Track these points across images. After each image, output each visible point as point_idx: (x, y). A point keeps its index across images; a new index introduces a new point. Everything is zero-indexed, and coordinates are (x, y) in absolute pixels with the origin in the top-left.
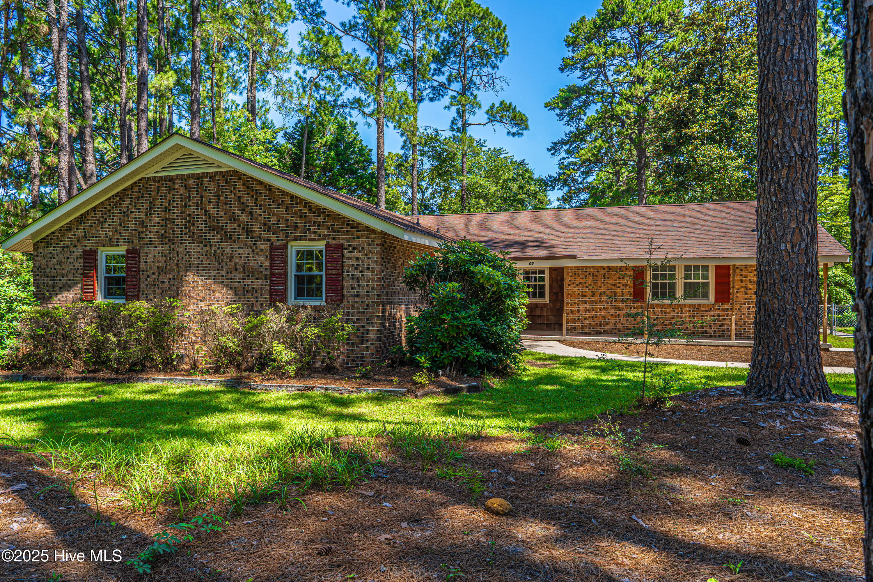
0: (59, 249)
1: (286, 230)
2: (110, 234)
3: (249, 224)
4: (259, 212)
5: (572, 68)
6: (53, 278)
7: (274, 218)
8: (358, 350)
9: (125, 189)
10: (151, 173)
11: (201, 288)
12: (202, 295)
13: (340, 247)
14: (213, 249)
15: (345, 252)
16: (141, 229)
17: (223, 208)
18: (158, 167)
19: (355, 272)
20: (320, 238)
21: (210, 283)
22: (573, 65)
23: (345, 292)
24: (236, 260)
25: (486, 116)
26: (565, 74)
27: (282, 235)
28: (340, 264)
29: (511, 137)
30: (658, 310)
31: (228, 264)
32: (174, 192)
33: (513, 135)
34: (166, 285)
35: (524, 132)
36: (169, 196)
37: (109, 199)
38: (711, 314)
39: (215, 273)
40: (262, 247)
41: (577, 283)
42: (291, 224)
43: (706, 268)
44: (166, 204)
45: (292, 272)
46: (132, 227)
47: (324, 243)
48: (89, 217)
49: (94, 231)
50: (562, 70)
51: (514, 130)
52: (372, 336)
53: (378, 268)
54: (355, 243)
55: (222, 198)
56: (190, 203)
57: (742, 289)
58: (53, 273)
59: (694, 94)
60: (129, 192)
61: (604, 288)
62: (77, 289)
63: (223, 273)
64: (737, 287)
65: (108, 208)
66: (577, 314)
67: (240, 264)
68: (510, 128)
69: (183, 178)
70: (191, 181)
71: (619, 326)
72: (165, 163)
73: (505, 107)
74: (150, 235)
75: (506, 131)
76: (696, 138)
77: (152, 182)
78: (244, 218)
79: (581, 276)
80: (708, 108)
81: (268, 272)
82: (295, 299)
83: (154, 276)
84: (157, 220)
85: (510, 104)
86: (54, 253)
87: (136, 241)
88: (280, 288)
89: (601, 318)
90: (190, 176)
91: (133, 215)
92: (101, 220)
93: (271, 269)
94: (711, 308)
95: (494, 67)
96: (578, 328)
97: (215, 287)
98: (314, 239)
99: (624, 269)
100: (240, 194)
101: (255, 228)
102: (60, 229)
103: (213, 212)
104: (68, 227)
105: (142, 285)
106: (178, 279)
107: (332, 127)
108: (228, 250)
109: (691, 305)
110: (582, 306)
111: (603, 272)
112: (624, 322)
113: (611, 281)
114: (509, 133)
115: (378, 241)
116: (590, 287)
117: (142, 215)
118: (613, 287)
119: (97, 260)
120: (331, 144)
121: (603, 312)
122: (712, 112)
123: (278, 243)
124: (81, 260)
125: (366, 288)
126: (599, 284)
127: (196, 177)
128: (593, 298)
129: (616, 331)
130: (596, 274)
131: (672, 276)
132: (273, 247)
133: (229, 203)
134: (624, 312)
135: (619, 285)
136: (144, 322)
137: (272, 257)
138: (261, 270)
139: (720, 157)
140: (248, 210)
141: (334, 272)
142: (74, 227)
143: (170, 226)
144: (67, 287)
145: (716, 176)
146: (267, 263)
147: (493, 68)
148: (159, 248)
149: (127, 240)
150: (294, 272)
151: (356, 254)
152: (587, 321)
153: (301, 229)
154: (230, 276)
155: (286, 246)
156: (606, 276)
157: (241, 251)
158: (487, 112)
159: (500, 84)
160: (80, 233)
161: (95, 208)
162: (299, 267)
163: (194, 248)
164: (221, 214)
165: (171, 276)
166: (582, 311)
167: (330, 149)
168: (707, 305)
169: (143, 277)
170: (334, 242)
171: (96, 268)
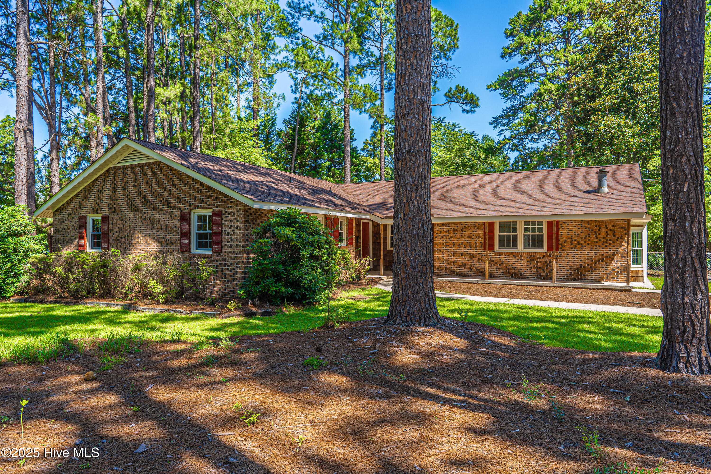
0: (67, 216)
1: (190, 202)
2: (93, 205)
3: (169, 198)
4: (174, 189)
5: (511, 55)
6: (63, 235)
7: (183, 193)
8: (231, 286)
9: (101, 175)
10: (114, 164)
11: (142, 242)
12: (143, 246)
13: (220, 213)
14: (149, 215)
15: (224, 216)
16: (110, 202)
17: (155, 187)
18: (118, 160)
19: (229, 230)
20: (209, 207)
21: (147, 238)
22: (511, 53)
23: (223, 245)
24: (162, 223)
25: (445, 98)
26: (505, 60)
27: (187, 205)
28: (220, 225)
29: (465, 114)
30: (503, 258)
31: (157, 225)
32: (127, 177)
33: (468, 112)
34: (123, 240)
35: (476, 109)
36: (125, 179)
37: (92, 182)
38: (544, 260)
39: (150, 232)
40: (176, 214)
41: (442, 235)
42: (192, 197)
43: (541, 223)
44: (123, 185)
45: (194, 230)
46: (105, 201)
47: (211, 210)
48: (82, 194)
49: (85, 204)
50: (503, 57)
51: (468, 108)
52: (239, 276)
53: (243, 228)
54: (229, 210)
55: (154, 180)
56: (136, 184)
57: (569, 240)
58: (63, 232)
59: (598, 73)
60: (103, 177)
61: (462, 240)
62: (76, 242)
63: (154, 231)
64: (565, 239)
65: (92, 188)
66: (442, 260)
67: (164, 224)
68: (464, 107)
69: (132, 167)
70: (137, 169)
71: (474, 269)
72: (122, 157)
73: (460, 90)
74: (115, 206)
75: (462, 109)
76: (599, 110)
77: (115, 170)
78: (166, 194)
79: (445, 230)
80: (610, 84)
81: (179, 231)
82: (197, 249)
83: (117, 234)
84: (118, 196)
85: (463, 87)
86: (64, 218)
87: (107, 210)
88: (186, 242)
89: (460, 263)
90: (136, 165)
91: (105, 193)
92: (89, 196)
93: (181, 229)
94: (544, 255)
95: (449, 59)
96: (443, 271)
97: (150, 241)
98: (206, 208)
99: (477, 225)
100: (164, 177)
101: (172, 201)
102: (67, 203)
103: (149, 189)
104: (71, 201)
105: (111, 240)
106: (130, 236)
107: (320, 114)
108: (157, 216)
109: (528, 253)
110: (446, 253)
111: (460, 227)
112: (477, 266)
113: (467, 234)
114: (464, 111)
115: (243, 209)
116: (451, 239)
117: (111, 193)
118: (469, 239)
119: (86, 223)
120: (319, 127)
121: (462, 259)
122: (613, 87)
123: (186, 211)
124: (78, 223)
125: (236, 242)
126: (458, 236)
127: (140, 166)
128: (454, 248)
129: (471, 273)
130: (456, 228)
131: (515, 230)
132: (182, 214)
133: (157, 183)
134: (477, 259)
135: (473, 237)
136: (88, 265)
137: (181, 221)
138: (176, 229)
139: (619, 125)
140: (168, 188)
141: (217, 231)
142: (74, 201)
143: (126, 199)
144: (70, 242)
145: (616, 142)
146: (179, 225)
147: (447, 60)
148: (119, 215)
149: (102, 210)
150: (196, 231)
151: (230, 218)
152: (449, 266)
153: (198, 201)
154: (159, 233)
155: (190, 213)
156: (464, 230)
157: (164, 216)
158: (445, 95)
159: (452, 72)
160: (77, 205)
161: (85, 188)
162: (199, 228)
163: (139, 214)
164: (154, 191)
165: (126, 234)
166: (446, 257)
167: (317, 131)
168: (541, 253)
169: (111, 234)
170: (217, 210)
171: (86, 228)
